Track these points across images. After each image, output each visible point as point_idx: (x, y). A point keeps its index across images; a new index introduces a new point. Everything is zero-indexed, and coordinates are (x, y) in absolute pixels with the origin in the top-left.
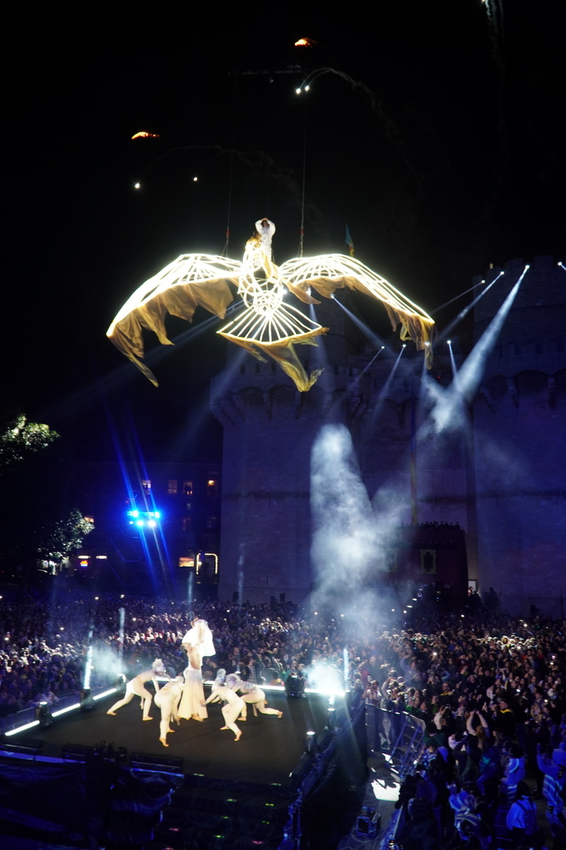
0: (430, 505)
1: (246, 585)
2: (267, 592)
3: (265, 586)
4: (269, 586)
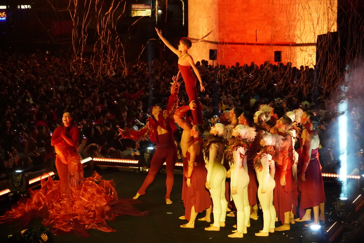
1: (226, 40)
2: (256, 50)
3: (254, 42)
4: (258, 42)
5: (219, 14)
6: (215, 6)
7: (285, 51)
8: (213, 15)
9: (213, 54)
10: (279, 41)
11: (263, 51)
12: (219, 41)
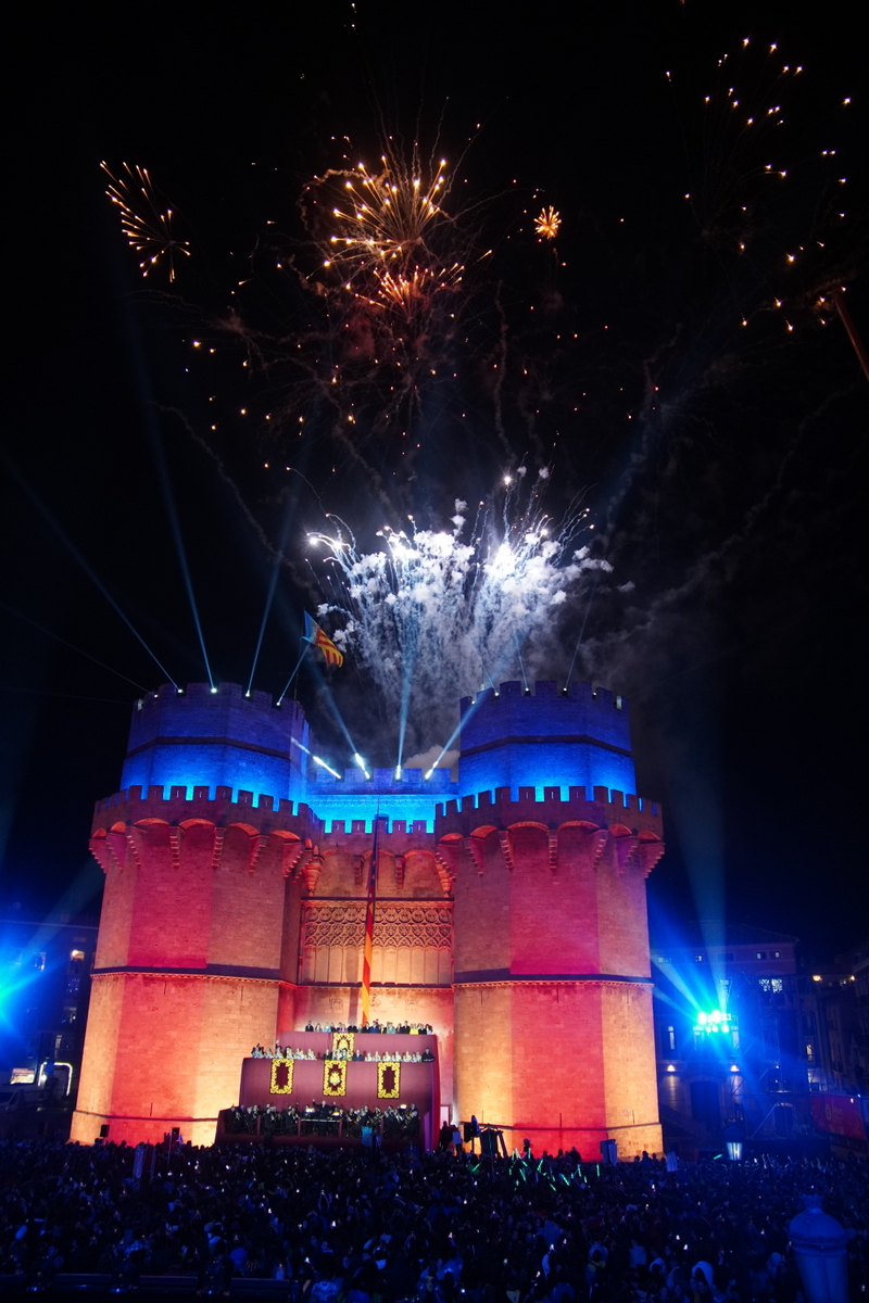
0: (391, 998)
1: (118, 1114)
2: (149, 1125)
3: (148, 1116)
4: (153, 1116)
5: (114, 1085)
6: (111, 1075)
7: (183, 1127)
8: (108, 1085)
9: (105, 1130)
10: (175, 1115)
11: (157, 1127)
12: (109, 1114)
